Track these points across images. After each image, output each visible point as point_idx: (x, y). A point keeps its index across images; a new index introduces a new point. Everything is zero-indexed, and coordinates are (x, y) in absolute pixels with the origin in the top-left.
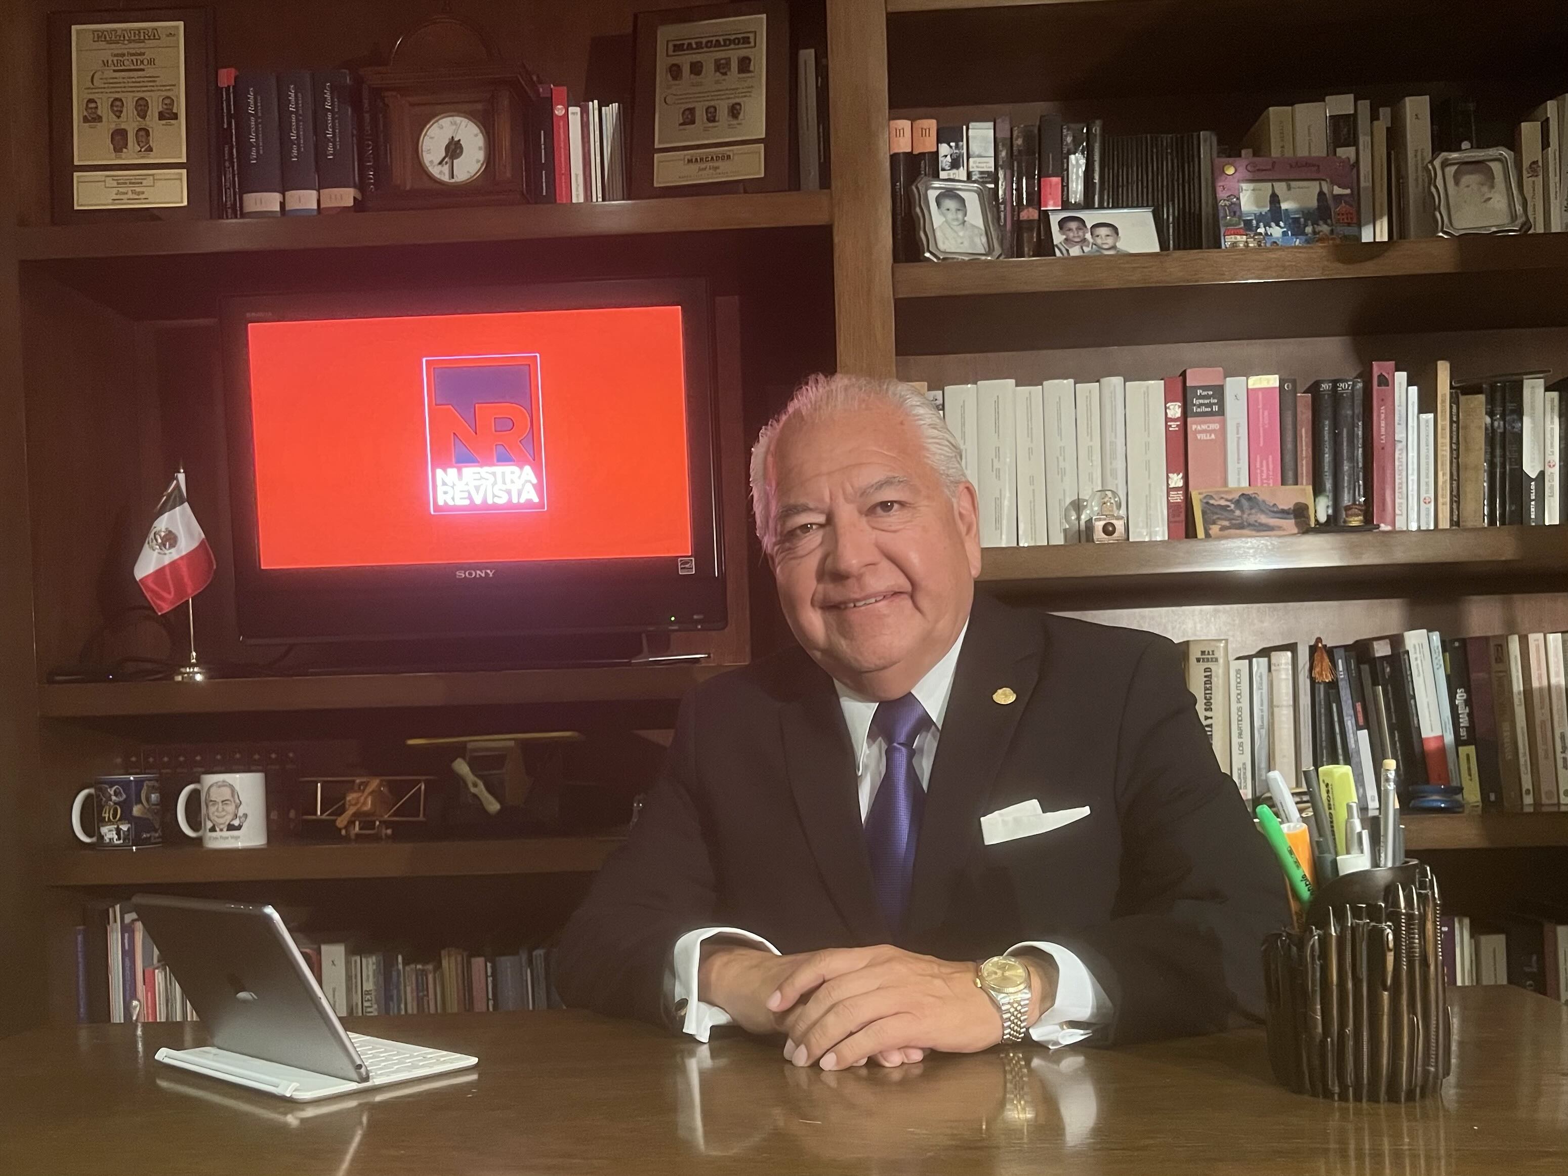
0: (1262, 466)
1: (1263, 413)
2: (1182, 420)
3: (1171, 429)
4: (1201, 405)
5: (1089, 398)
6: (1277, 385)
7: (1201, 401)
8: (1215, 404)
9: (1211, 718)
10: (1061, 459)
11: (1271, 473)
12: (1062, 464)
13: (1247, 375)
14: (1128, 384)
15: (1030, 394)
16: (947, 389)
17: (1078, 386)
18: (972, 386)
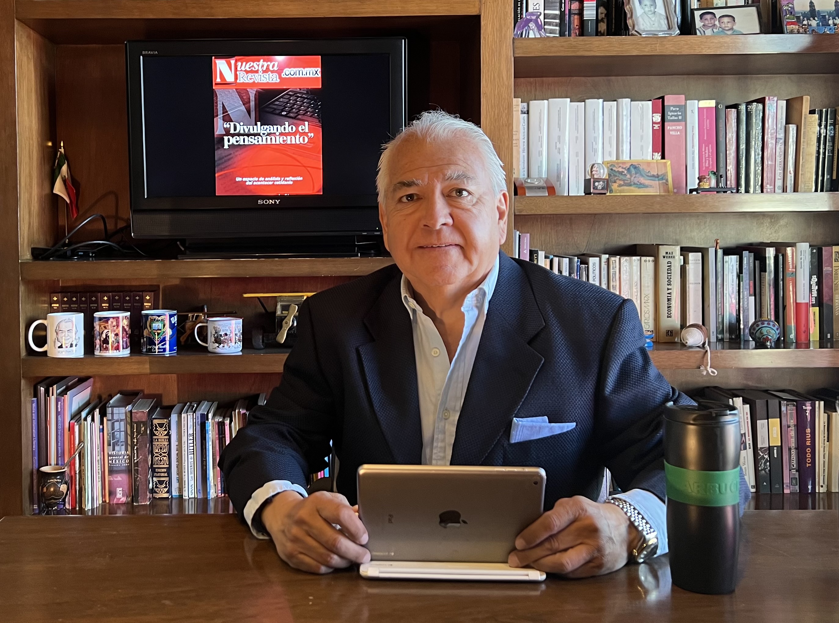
0: (705, 150)
1: (706, 121)
2: (661, 124)
3: (654, 128)
4: (671, 116)
5: (610, 110)
6: (714, 105)
7: (673, 113)
8: (679, 115)
9: (671, 289)
10: (594, 143)
11: (710, 154)
12: (595, 147)
13: (699, 100)
14: (632, 102)
15: (578, 106)
16: (531, 102)
17: (605, 103)
18: (546, 101)
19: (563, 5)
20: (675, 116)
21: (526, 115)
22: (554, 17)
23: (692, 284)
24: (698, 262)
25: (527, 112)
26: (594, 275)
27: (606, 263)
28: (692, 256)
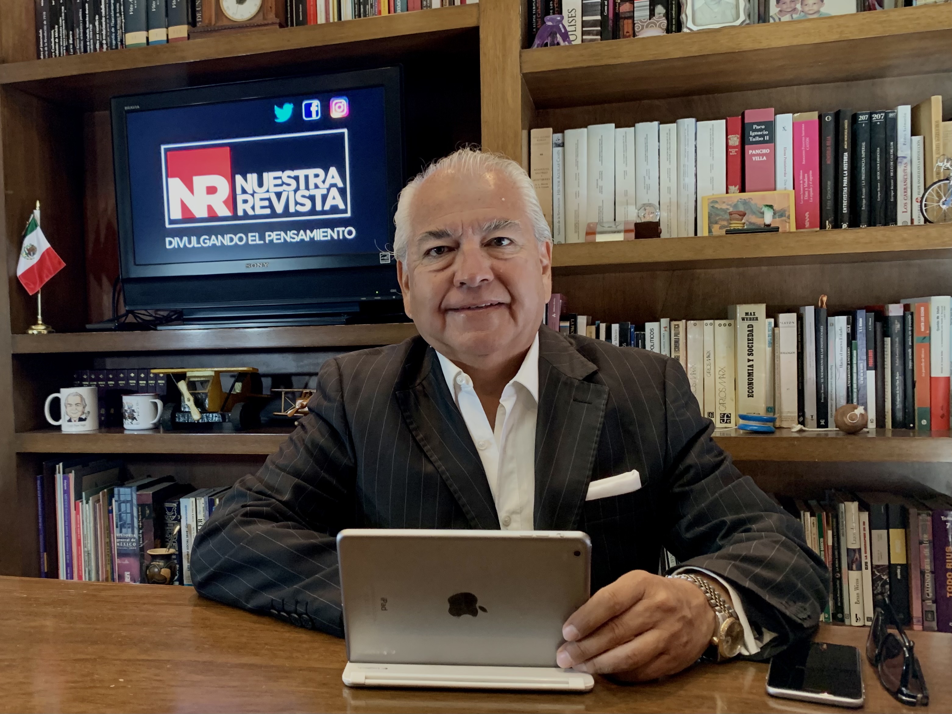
1: (806, 141)
2: (739, 147)
3: (730, 153)
4: (755, 136)
5: (669, 134)
6: (816, 116)
7: (756, 133)
8: (766, 135)
9: (752, 361)
10: (647, 177)
13: (794, 113)
14: (698, 123)
15: (626, 133)
16: (568, 132)
17: (661, 126)
18: (585, 129)
19: (606, 7)
20: (760, 136)
21: (560, 149)
22: (594, 24)
23: (784, 353)
24: (792, 324)
25: (562, 145)
26: (652, 344)
27: (668, 329)
28: (783, 317)
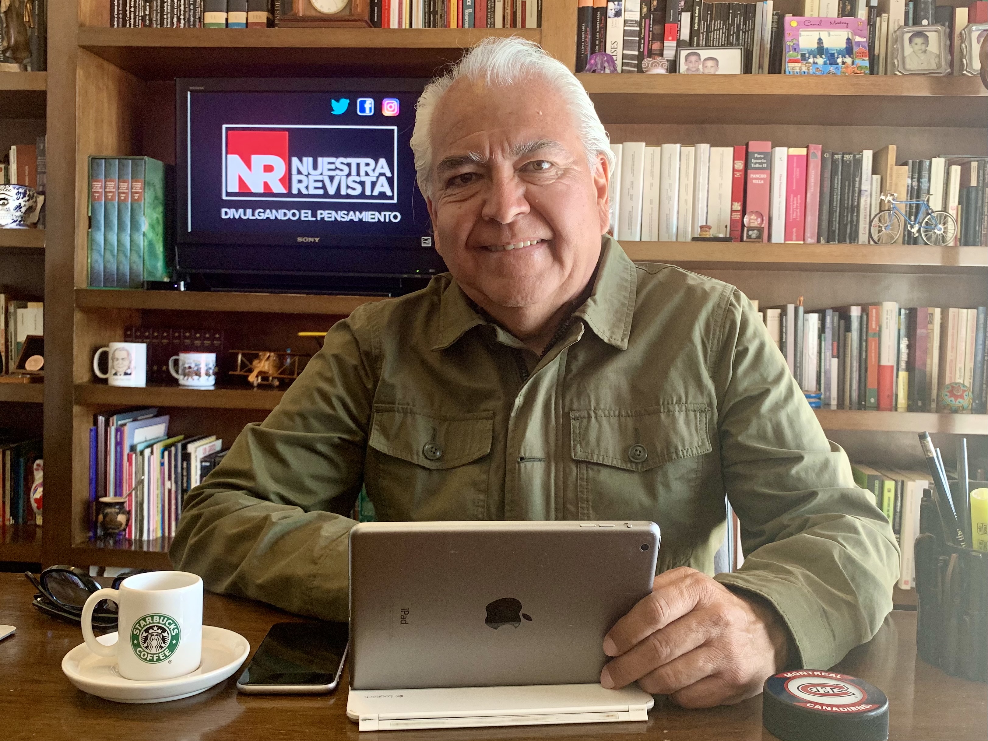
0: (793, 200)
1: (796, 170)
2: (743, 171)
3: (735, 176)
4: (756, 163)
5: (688, 156)
6: (804, 154)
11: (798, 206)
12: (670, 195)
14: (712, 148)
15: (653, 151)
17: (683, 148)
18: (621, 145)
19: (642, 45)
20: (760, 163)
22: (632, 57)
24: (775, 321)
28: (770, 312)
